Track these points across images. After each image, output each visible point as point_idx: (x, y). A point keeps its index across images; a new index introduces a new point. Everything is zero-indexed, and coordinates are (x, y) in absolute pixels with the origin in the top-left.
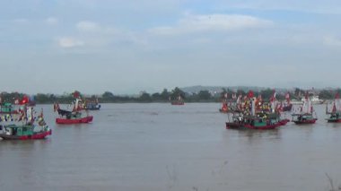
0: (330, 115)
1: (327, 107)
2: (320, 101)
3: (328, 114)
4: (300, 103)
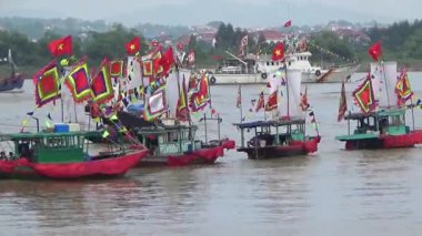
0: (355, 124)
1: (343, 93)
2: (318, 73)
3: (346, 118)
4: (251, 78)
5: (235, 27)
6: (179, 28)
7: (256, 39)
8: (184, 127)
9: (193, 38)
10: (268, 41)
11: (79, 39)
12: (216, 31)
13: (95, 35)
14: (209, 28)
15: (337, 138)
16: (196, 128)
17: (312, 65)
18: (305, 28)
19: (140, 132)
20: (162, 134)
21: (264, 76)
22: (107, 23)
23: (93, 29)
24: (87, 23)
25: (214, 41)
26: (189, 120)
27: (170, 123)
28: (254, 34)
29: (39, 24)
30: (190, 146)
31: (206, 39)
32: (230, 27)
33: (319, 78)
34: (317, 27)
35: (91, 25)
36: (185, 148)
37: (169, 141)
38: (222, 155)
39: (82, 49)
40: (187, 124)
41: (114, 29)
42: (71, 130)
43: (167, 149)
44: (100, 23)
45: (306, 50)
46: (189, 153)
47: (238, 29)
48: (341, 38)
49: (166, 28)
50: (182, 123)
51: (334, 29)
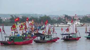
0: (88, 34)
1: (86, 28)
2: (81, 24)
3: (86, 33)
4: (66, 25)
5: (68, 15)
6: (57, 16)
7: (72, 18)
8: (50, 35)
9: (60, 18)
10: (75, 18)
11: (37, 18)
12: (64, 16)
13: (41, 17)
14: (63, 16)
15: (85, 37)
16: (52, 35)
17: (80, 23)
18: (82, 16)
19: (41, 36)
20: (46, 37)
21: (69, 25)
22: (43, 15)
23: (40, 16)
24: (39, 15)
25: (64, 18)
26: (51, 34)
27: (47, 34)
28: (72, 17)
29: (30, 15)
30: (51, 39)
31: (63, 18)
32: (67, 16)
33: (81, 25)
34: (84, 15)
35: (40, 15)
36: (50, 39)
37: (47, 38)
38: (57, 40)
39: (38, 20)
40: (50, 34)
41: (45, 16)
42: (20, 35)
43: (47, 39)
44: (42, 15)
45: (79, 20)
46: (51, 40)
47: (69, 16)
48: (89, 17)
49: (55, 16)
50: (49, 34)
51: (88, 16)
